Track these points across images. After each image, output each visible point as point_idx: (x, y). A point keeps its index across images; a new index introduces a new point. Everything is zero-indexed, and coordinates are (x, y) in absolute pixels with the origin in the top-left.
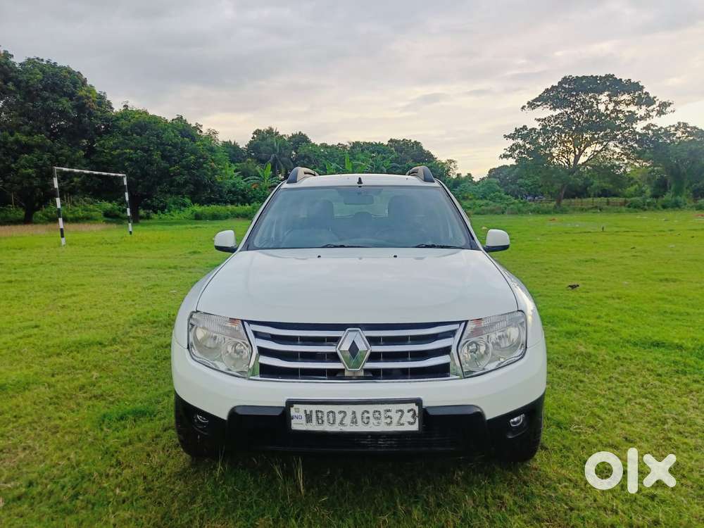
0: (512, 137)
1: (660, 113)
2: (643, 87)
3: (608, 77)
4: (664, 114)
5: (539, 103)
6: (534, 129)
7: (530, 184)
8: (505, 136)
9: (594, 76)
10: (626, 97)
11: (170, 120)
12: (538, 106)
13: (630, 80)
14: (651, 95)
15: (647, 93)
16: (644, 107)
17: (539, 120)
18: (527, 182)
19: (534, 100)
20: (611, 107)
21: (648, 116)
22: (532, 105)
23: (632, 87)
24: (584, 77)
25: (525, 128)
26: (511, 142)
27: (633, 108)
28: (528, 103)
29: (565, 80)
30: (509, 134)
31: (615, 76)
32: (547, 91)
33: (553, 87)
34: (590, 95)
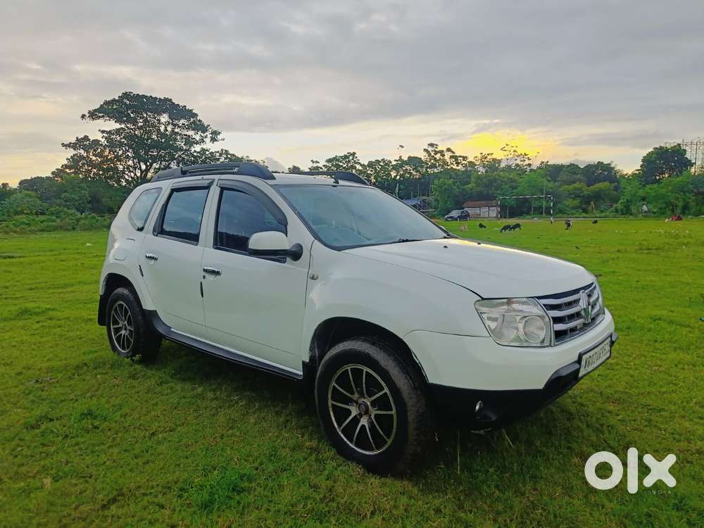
0: (73, 146)
1: (213, 140)
2: (196, 115)
3: (166, 100)
4: (216, 140)
5: (100, 115)
6: (97, 142)
7: (77, 198)
8: (63, 145)
9: (154, 96)
10: (182, 121)
12: (100, 117)
13: (185, 106)
14: (206, 124)
15: (200, 121)
16: (200, 133)
17: (103, 132)
19: (95, 110)
20: (169, 128)
21: (202, 141)
22: (93, 115)
23: (190, 114)
24: (144, 96)
25: (86, 138)
26: (71, 152)
27: (191, 133)
28: (89, 112)
29: (126, 95)
30: (68, 143)
31: (173, 101)
32: (106, 103)
33: (114, 100)
34: (149, 114)
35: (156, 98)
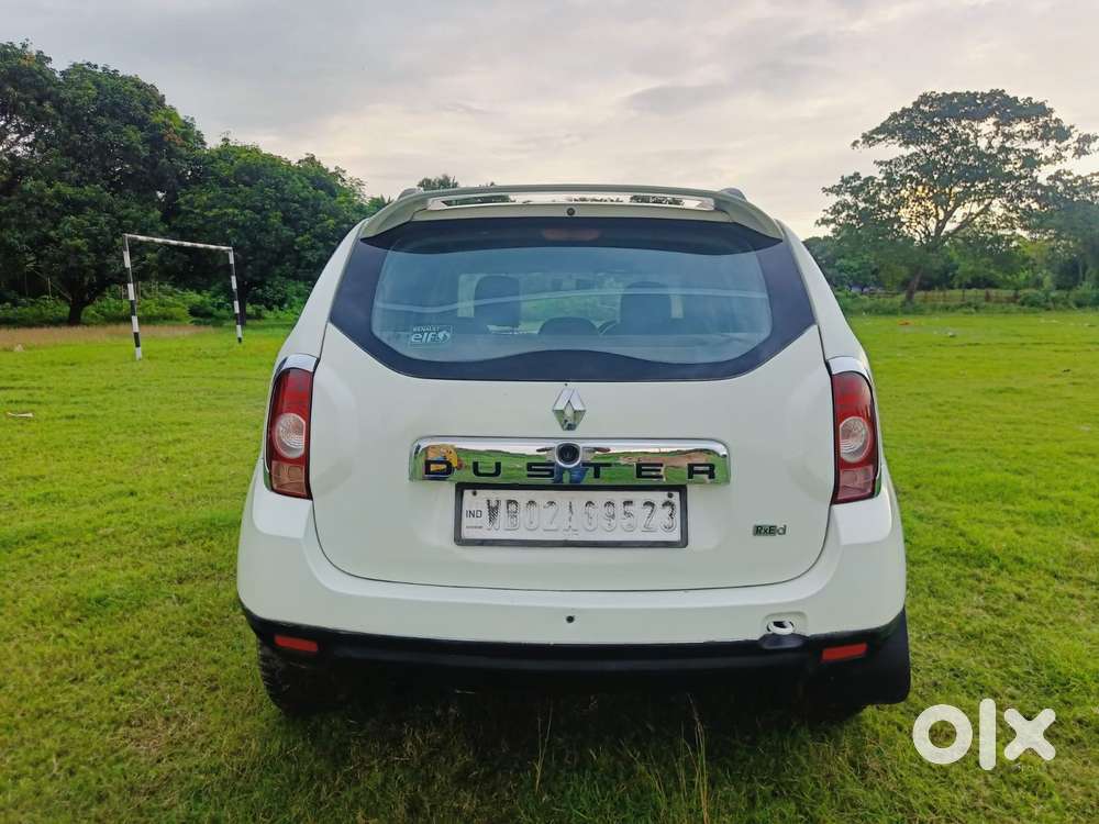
0: (836, 190)
1: (1080, 152)
2: (1051, 111)
3: (994, 94)
4: (1085, 153)
5: (881, 137)
6: (872, 179)
7: (857, 267)
8: (825, 190)
9: (972, 92)
10: (1023, 126)
11: (294, 162)
12: (879, 140)
13: (1030, 98)
14: (1066, 124)
15: (1057, 120)
16: (1053, 143)
17: (880, 163)
18: (852, 263)
19: (873, 132)
20: (996, 143)
21: (1059, 157)
22: (869, 139)
23: (1033, 111)
24: (955, 94)
25: (856, 176)
26: (834, 199)
27: (1034, 144)
28: (864, 136)
29: (925, 99)
30: (830, 186)
31: (1006, 93)
32: (894, 116)
33: (904, 111)
34: (963, 123)
35: (976, 94)
